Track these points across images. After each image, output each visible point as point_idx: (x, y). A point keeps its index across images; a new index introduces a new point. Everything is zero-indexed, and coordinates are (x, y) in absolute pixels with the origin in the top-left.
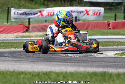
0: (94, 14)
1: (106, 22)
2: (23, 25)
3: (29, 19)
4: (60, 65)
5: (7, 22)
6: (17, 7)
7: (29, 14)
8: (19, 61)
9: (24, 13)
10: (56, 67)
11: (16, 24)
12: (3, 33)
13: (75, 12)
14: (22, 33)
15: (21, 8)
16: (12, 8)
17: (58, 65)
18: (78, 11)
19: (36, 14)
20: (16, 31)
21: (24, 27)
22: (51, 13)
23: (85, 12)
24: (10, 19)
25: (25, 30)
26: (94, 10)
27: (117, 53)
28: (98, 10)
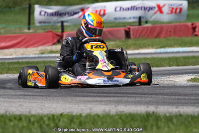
0: (172, 12)
2: (52, 32)
3: (62, 22)
4: (88, 101)
5: (29, 29)
6: (45, 3)
7: (63, 14)
8: (25, 95)
9: (56, 12)
10: (80, 105)
11: (43, 31)
12: (19, 47)
13: (140, 9)
14: (51, 47)
15: (52, 3)
16: (37, 4)
17: (84, 102)
18: (145, 8)
19: (75, 13)
20: (42, 42)
21: (55, 35)
22: (100, 11)
23: (157, 9)
24: (34, 23)
25: (56, 40)
26: (172, 5)
27: (193, 77)
28: (177, 5)
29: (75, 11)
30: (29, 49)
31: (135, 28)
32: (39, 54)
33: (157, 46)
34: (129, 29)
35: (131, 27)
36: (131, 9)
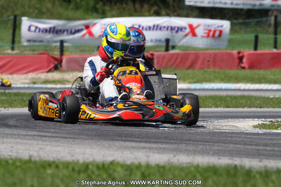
0: (208, 36)
1: (235, 52)
2: (48, 54)
3: (62, 42)
4: (133, 148)
5: (13, 49)
6: (34, 15)
7: (60, 31)
8: (41, 136)
9: (50, 28)
10: (124, 152)
11: (32, 52)
12: (2, 73)
13: (165, 29)
14: (45, 74)
15: (45, 16)
16: (24, 16)
17: (128, 148)
18: (172, 27)
19: (78, 31)
20: (32, 68)
21: (53, 60)
23: (188, 30)
24: (20, 42)
25: (52, 66)
26: (208, 26)
27: (260, 123)
28: (216, 26)
29: (77, 28)
30: (15, 76)
31: (160, 55)
32: (29, 84)
33: (191, 80)
34: (152, 55)
35: (156, 53)
36: (153, 29)
